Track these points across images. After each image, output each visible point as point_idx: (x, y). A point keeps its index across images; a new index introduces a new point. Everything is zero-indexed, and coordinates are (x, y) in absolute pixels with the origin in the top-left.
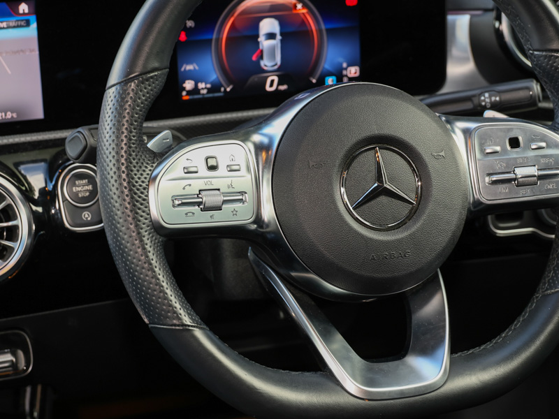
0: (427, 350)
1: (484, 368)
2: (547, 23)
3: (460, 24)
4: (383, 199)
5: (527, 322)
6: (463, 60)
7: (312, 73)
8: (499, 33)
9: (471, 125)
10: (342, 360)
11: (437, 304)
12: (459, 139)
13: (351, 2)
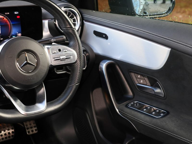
0: (41, 102)
1: (55, 105)
2: (66, 21)
3: (46, 23)
4: (28, 65)
5: (65, 94)
6: (47, 31)
7: (9, 35)
8: (55, 25)
9: (49, 46)
10: (20, 106)
11: (43, 90)
12: (46, 50)
13: (18, 17)
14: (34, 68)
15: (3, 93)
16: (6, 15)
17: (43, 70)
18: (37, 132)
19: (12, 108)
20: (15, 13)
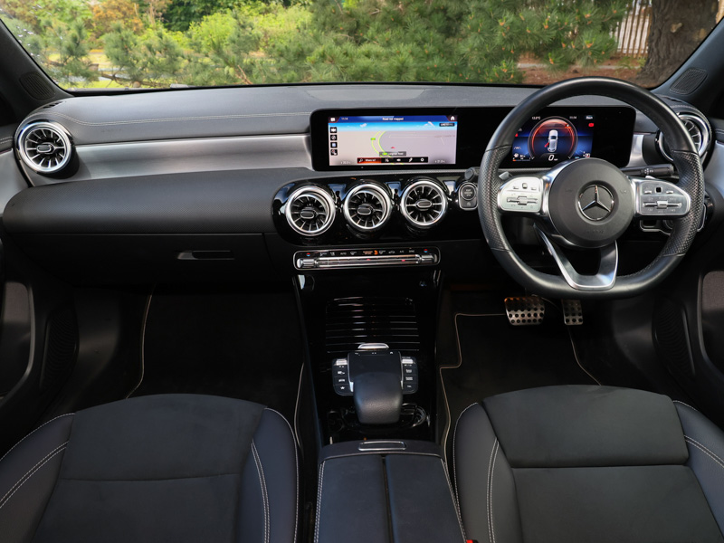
0: (606, 273)
1: (631, 284)
3: (639, 139)
4: (596, 208)
5: (653, 267)
6: (637, 154)
7: (570, 155)
8: (657, 144)
9: (640, 181)
10: (569, 272)
11: (614, 254)
12: (633, 186)
13: (591, 125)
14: (605, 213)
15: (545, 248)
16: (572, 120)
17: (622, 220)
18: (581, 323)
19: (556, 272)
20: (588, 118)
